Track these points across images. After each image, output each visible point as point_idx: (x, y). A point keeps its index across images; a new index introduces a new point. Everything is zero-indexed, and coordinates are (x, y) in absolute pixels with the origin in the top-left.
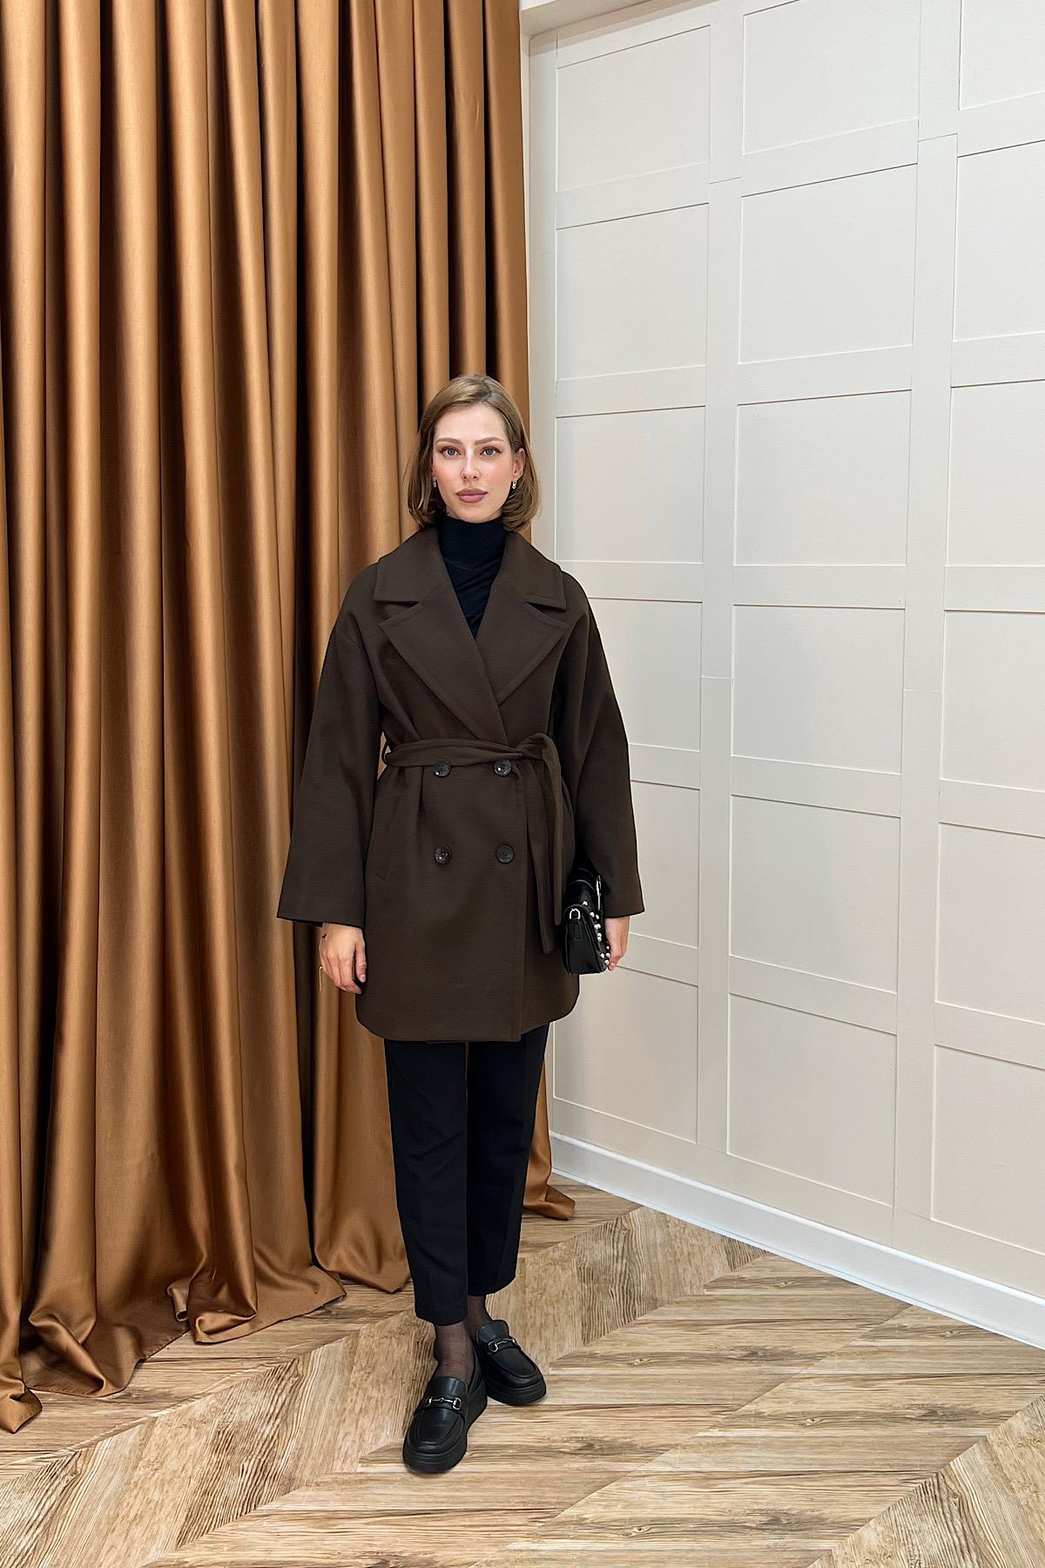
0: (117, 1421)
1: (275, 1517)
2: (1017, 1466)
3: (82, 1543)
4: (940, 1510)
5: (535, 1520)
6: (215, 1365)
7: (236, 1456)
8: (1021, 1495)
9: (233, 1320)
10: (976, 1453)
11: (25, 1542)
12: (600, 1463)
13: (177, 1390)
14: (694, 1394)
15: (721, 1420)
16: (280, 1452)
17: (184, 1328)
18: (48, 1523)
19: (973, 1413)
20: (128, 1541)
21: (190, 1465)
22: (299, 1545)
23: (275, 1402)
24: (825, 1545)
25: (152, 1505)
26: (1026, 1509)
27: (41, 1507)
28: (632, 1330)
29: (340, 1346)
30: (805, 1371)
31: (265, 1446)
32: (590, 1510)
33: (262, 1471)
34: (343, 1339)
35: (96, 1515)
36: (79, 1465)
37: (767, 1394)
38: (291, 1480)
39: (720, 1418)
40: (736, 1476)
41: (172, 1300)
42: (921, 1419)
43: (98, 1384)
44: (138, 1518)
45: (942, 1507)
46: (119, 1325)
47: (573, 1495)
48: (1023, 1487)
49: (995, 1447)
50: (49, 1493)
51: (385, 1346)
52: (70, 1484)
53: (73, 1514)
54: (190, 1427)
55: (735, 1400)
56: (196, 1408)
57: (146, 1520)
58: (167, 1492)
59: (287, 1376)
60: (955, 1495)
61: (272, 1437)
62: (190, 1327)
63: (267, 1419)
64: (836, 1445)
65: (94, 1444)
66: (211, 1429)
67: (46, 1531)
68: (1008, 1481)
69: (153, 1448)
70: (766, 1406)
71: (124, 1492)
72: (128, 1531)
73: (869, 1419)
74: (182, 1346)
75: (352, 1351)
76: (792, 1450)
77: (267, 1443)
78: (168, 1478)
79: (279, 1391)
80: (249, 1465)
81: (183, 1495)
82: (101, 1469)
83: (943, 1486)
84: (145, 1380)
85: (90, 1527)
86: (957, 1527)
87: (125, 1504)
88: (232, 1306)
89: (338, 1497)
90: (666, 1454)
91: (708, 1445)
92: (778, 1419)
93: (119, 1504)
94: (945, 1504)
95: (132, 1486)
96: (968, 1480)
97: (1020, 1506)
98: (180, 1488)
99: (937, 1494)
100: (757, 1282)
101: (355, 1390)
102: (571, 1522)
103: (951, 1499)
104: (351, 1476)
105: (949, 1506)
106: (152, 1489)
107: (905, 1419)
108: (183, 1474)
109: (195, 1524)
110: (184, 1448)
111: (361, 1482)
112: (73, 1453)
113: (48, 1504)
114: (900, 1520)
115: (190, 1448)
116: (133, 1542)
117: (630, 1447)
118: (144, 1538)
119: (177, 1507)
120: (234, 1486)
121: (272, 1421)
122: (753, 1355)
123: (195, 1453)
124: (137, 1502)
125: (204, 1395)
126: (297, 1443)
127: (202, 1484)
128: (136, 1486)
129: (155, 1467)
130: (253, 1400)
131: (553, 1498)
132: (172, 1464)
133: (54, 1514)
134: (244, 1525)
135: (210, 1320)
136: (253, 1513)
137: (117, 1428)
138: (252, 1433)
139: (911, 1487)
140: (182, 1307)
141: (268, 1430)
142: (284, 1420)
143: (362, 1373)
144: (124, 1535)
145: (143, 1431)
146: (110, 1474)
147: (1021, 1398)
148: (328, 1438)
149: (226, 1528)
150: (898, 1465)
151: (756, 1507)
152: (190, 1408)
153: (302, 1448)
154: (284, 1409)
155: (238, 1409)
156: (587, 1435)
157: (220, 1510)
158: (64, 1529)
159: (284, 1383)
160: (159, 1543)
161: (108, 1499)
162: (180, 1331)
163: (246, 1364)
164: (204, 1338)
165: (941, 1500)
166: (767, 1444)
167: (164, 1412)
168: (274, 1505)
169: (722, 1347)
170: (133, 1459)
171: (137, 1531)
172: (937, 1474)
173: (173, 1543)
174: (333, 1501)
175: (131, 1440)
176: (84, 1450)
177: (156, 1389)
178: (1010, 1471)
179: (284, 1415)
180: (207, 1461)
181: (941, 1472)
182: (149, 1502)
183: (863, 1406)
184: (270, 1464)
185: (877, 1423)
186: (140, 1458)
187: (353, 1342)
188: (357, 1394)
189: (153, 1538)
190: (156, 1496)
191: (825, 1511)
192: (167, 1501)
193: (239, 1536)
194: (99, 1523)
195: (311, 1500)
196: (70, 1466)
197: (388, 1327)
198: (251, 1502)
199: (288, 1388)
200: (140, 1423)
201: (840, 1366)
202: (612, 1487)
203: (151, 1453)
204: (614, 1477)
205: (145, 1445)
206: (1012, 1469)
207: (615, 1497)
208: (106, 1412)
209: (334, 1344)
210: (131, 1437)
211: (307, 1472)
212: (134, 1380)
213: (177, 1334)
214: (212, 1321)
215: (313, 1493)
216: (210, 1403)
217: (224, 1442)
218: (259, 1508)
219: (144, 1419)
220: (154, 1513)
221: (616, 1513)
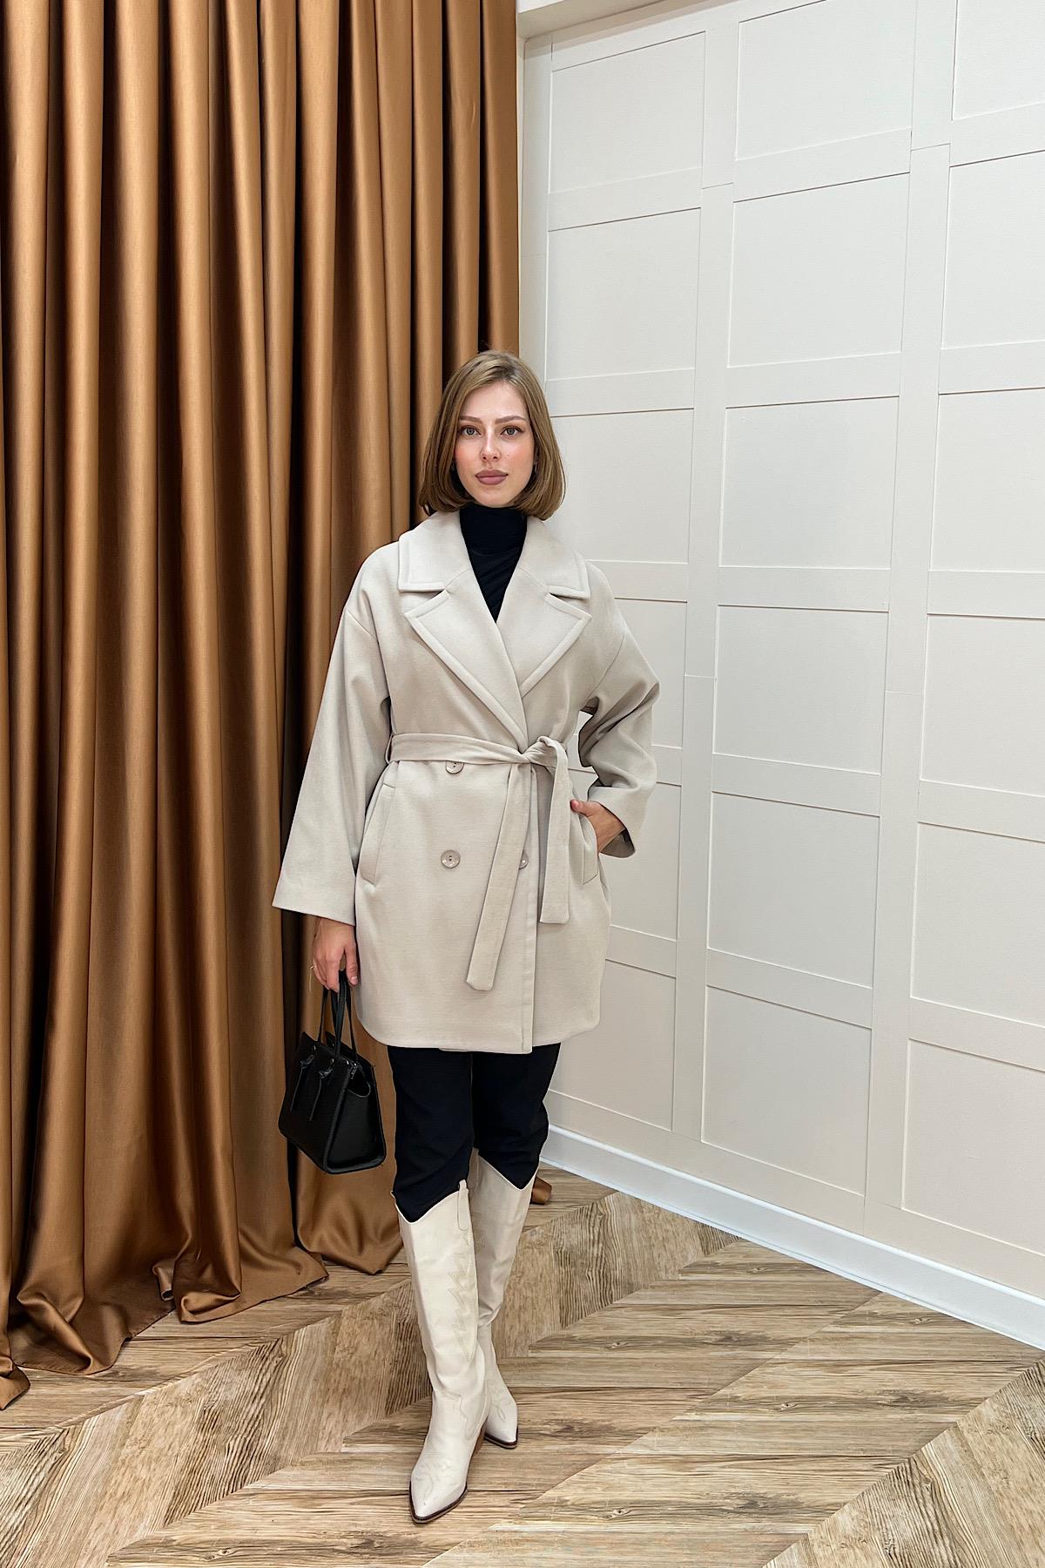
0: (103, 1399)
1: (260, 1496)
2: (987, 1452)
3: (70, 1520)
4: (913, 1495)
5: (516, 1502)
6: (200, 1344)
7: (222, 1435)
8: (992, 1481)
9: (218, 1300)
10: (946, 1440)
11: (14, 1519)
12: (581, 1446)
13: (164, 1369)
14: (669, 1378)
15: (697, 1404)
16: (265, 1432)
17: (169, 1307)
18: (36, 1501)
19: (943, 1400)
20: (116, 1519)
21: (176, 1443)
22: (285, 1524)
23: (259, 1382)
24: (801, 1528)
25: (140, 1483)
26: (996, 1495)
27: (30, 1483)
28: (609, 1313)
29: (323, 1326)
30: (778, 1356)
31: (250, 1426)
32: (570, 1492)
33: (248, 1450)
34: (327, 1319)
35: (84, 1492)
36: (67, 1443)
37: (743, 1379)
38: (276, 1459)
39: (697, 1402)
40: (713, 1459)
41: (157, 1279)
42: (892, 1405)
43: (85, 1362)
44: (126, 1496)
45: (915, 1492)
46: (106, 1304)
47: (554, 1477)
48: (993, 1473)
49: (965, 1434)
50: (38, 1470)
51: (366, 1327)
52: (59, 1462)
53: (61, 1490)
54: (176, 1406)
55: (712, 1384)
56: (183, 1385)
57: (134, 1498)
58: (154, 1470)
59: (272, 1356)
60: (927, 1481)
61: (258, 1417)
62: (176, 1306)
63: (253, 1398)
64: (809, 1430)
65: (82, 1421)
66: (198, 1408)
67: (35, 1507)
68: (979, 1467)
69: (140, 1426)
70: (741, 1391)
71: (111, 1469)
72: (116, 1508)
73: (842, 1404)
74: (167, 1325)
75: (335, 1331)
76: (767, 1434)
77: (252, 1422)
78: (155, 1456)
79: (264, 1371)
80: (235, 1444)
81: (171, 1472)
82: (89, 1447)
83: (915, 1471)
84: (131, 1358)
85: (78, 1504)
86: (929, 1512)
87: (113, 1482)
88: (217, 1285)
89: (323, 1477)
90: (644, 1437)
91: (685, 1429)
92: (753, 1404)
93: (107, 1482)
94: (918, 1490)
95: (119, 1464)
96: (940, 1466)
97: (990, 1491)
98: (167, 1466)
99: (910, 1480)
100: (730, 1268)
101: (338, 1371)
102: (551, 1504)
103: (924, 1485)
104: (336, 1456)
105: (922, 1491)
106: (140, 1467)
107: (876, 1405)
108: (170, 1453)
109: (182, 1502)
110: (170, 1427)
111: (345, 1461)
112: (61, 1431)
113: (36, 1480)
114: (874, 1505)
115: (177, 1427)
116: (121, 1520)
117: (609, 1430)
118: (132, 1516)
119: (164, 1485)
120: (220, 1464)
121: (257, 1401)
122: (727, 1339)
123: (182, 1430)
124: (125, 1479)
125: (190, 1374)
126: (282, 1422)
127: (188, 1462)
128: (123, 1463)
129: (142, 1445)
130: (237, 1379)
131: (534, 1479)
132: (158, 1443)
133: (43, 1491)
134: (231, 1504)
135: (196, 1299)
136: (239, 1492)
137: (105, 1406)
138: (237, 1412)
139: (884, 1472)
140: (168, 1287)
141: (253, 1410)
142: (269, 1399)
143: (344, 1354)
144: (112, 1512)
145: (130, 1410)
146: (98, 1451)
147: (989, 1385)
148: (312, 1418)
149: (213, 1506)
150: (872, 1450)
151: (733, 1491)
152: (176, 1387)
153: (286, 1428)
154: (269, 1388)
155: (222, 1390)
156: (567, 1418)
157: (206, 1489)
158: (54, 1506)
159: (268, 1363)
160: (147, 1521)
161: (96, 1476)
162: (165, 1310)
163: (231, 1344)
164: (188, 1316)
165: (914, 1485)
166: (742, 1428)
167: (151, 1390)
168: (259, 1485)
169: (698, 1331)
170: (121, 1436)
171: (125, 1509)
172: (909, 1459)
173: (161, 1520)
174: (318, 1480)
175: (118, 1418)
176: (72, 1427)
177: (142, 1367)
178: (980, 1456)
179: (268, 1394)
180: (194, 1439)
181: (913, 1458)
182: (136, 1480)
183: (836, 1391)
184: (255, 1443)
185: (850, 1409)
186: (127, 1436)
187: (335, 1323)
188: (340, 1375)
189: (141, 1515)
190: (143, 1473)
191: (802, 1495)
192: (154, 1480)
193: (226, 1514)
194: (87, 1500)
195: (295, 1480)
196: (58, 1443)
197: (369, 1309)
198: (237, 1480)
199: (272, 1368)
200: (125, 1402)
201: (813, 1352)
202: (592, 1469)
203: (138, 1431)
204: (594, 1460)
205: (132, 1423)
206: (982, 1456)
207: (595, 1480)
208: (93, 1390)
209: (317, 1325)
210: (118, 1415)
211: (291, 1452)
212: (121, 1358)
213: (162, 1313)
214: (198, 1301)
215: (298, 1473)
216: (196, 1382)
217: (210, 1421)
218: (245, 1487)
219: (131, 1397)
220: (142, 1491)
221: (597, 1495)
